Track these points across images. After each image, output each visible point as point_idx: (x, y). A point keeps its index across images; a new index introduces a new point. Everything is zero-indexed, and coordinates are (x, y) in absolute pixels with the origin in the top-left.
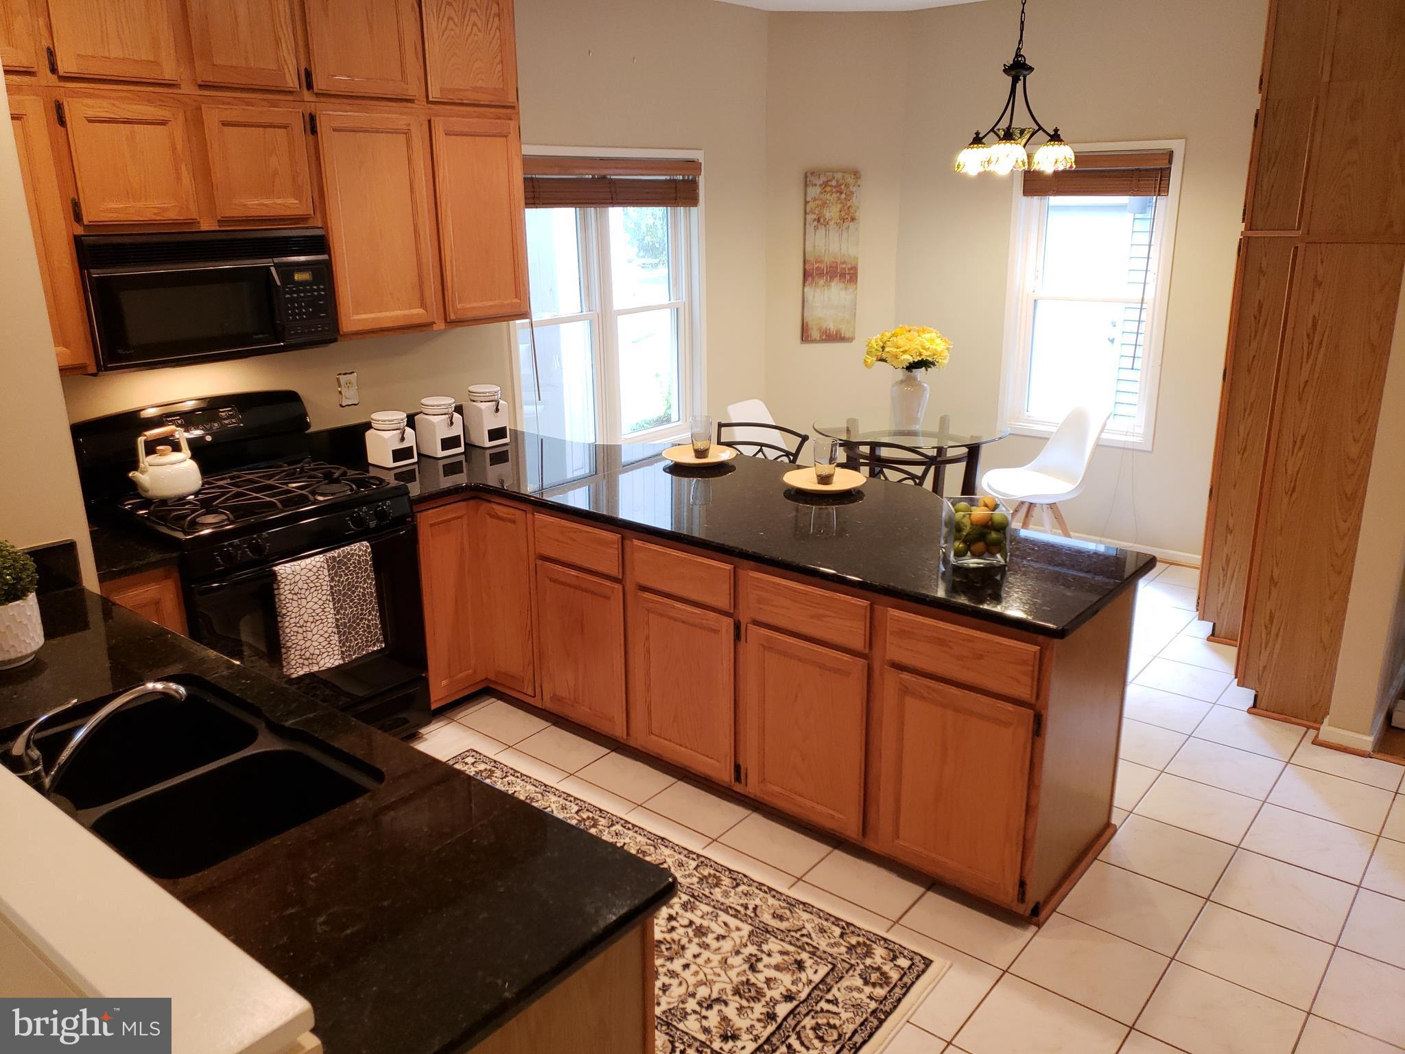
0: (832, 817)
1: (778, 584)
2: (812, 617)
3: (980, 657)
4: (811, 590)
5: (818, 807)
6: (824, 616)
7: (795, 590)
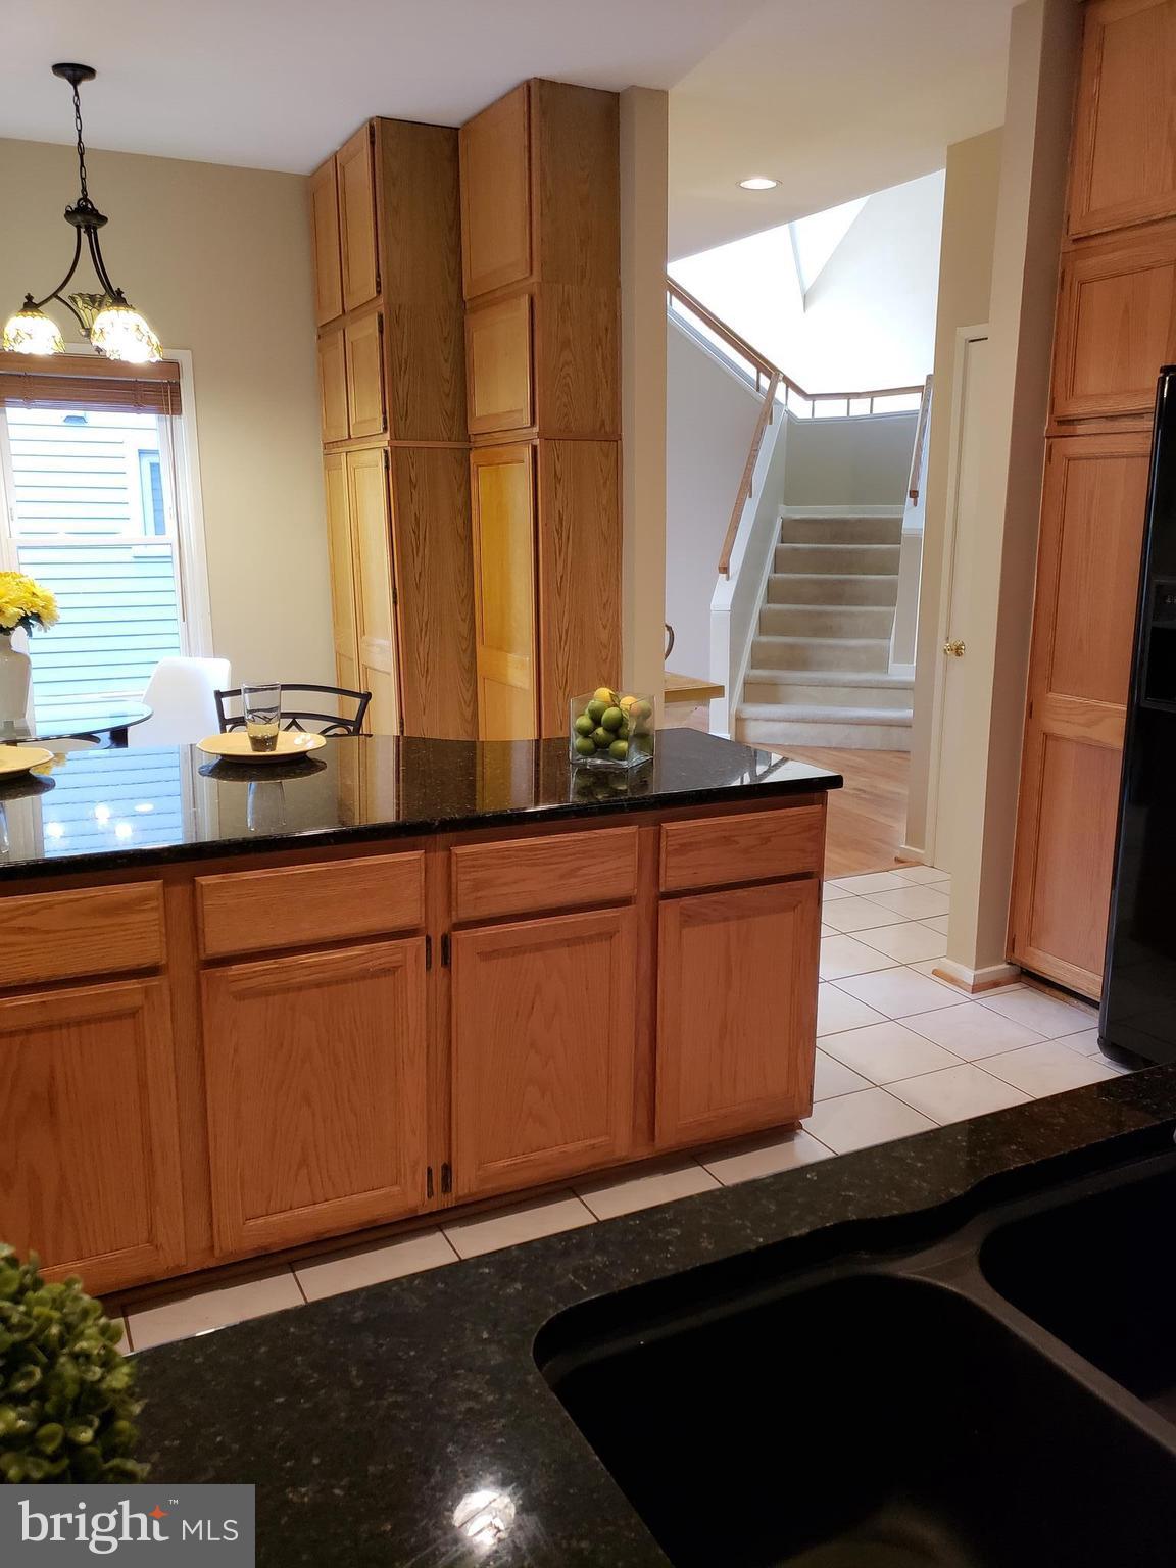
0: (593, 1147)
1: (508, 850)
2: (562, 877)
3: (768, 840)
4: (558, 840)
5: (570, 1148)
6: (579, 868)
7: (532, 849)
